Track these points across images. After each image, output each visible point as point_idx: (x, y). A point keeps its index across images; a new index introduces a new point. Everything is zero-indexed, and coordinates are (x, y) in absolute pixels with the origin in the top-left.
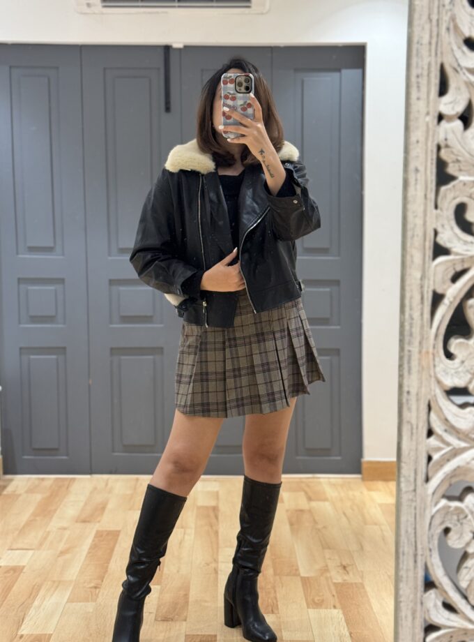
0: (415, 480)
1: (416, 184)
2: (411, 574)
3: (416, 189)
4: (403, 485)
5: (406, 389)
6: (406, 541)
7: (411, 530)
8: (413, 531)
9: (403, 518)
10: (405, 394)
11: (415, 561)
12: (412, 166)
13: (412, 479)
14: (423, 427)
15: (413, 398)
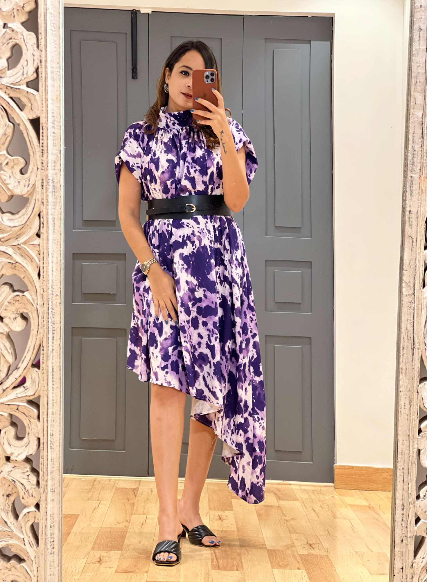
0: (414, 285)
1: (420, 40)
2: (409, 366)
3: (419, 45)
4: (404, 290)
5: (408, 209)
6: (406, 337)
7: (410, 328)
8: (413, 328)
9: (403, 318)
10: (407, 213)
11: (413, 354)
12: (416, 27)
13: (412, 285)
14: (421, 241)
15: (414, 216)
